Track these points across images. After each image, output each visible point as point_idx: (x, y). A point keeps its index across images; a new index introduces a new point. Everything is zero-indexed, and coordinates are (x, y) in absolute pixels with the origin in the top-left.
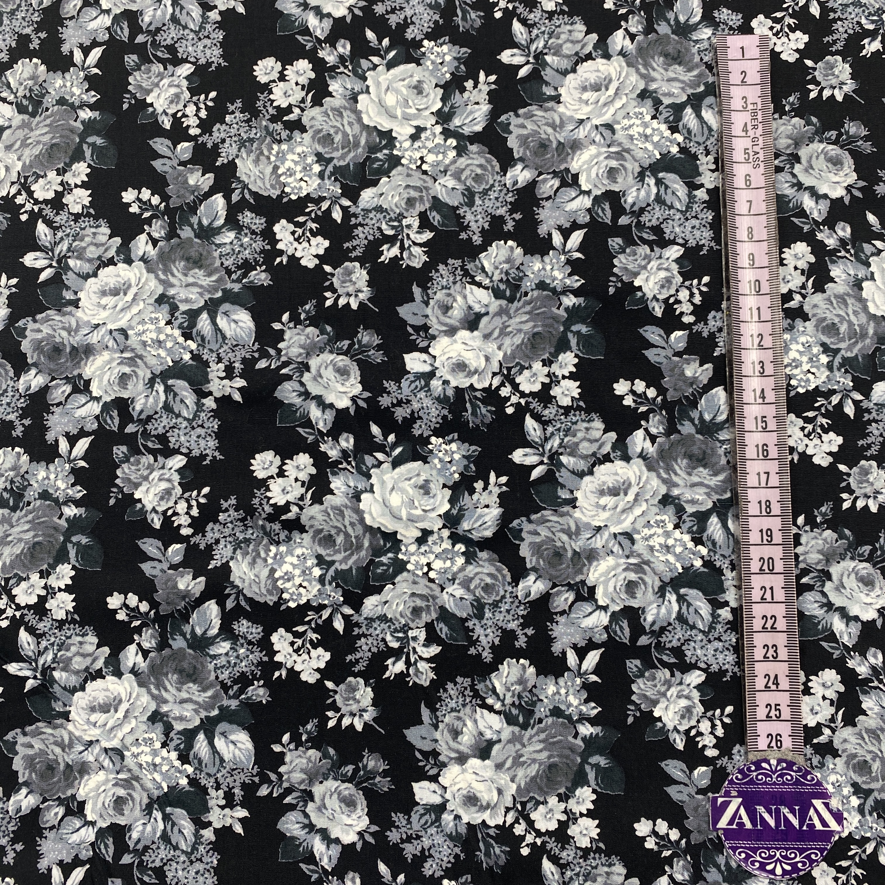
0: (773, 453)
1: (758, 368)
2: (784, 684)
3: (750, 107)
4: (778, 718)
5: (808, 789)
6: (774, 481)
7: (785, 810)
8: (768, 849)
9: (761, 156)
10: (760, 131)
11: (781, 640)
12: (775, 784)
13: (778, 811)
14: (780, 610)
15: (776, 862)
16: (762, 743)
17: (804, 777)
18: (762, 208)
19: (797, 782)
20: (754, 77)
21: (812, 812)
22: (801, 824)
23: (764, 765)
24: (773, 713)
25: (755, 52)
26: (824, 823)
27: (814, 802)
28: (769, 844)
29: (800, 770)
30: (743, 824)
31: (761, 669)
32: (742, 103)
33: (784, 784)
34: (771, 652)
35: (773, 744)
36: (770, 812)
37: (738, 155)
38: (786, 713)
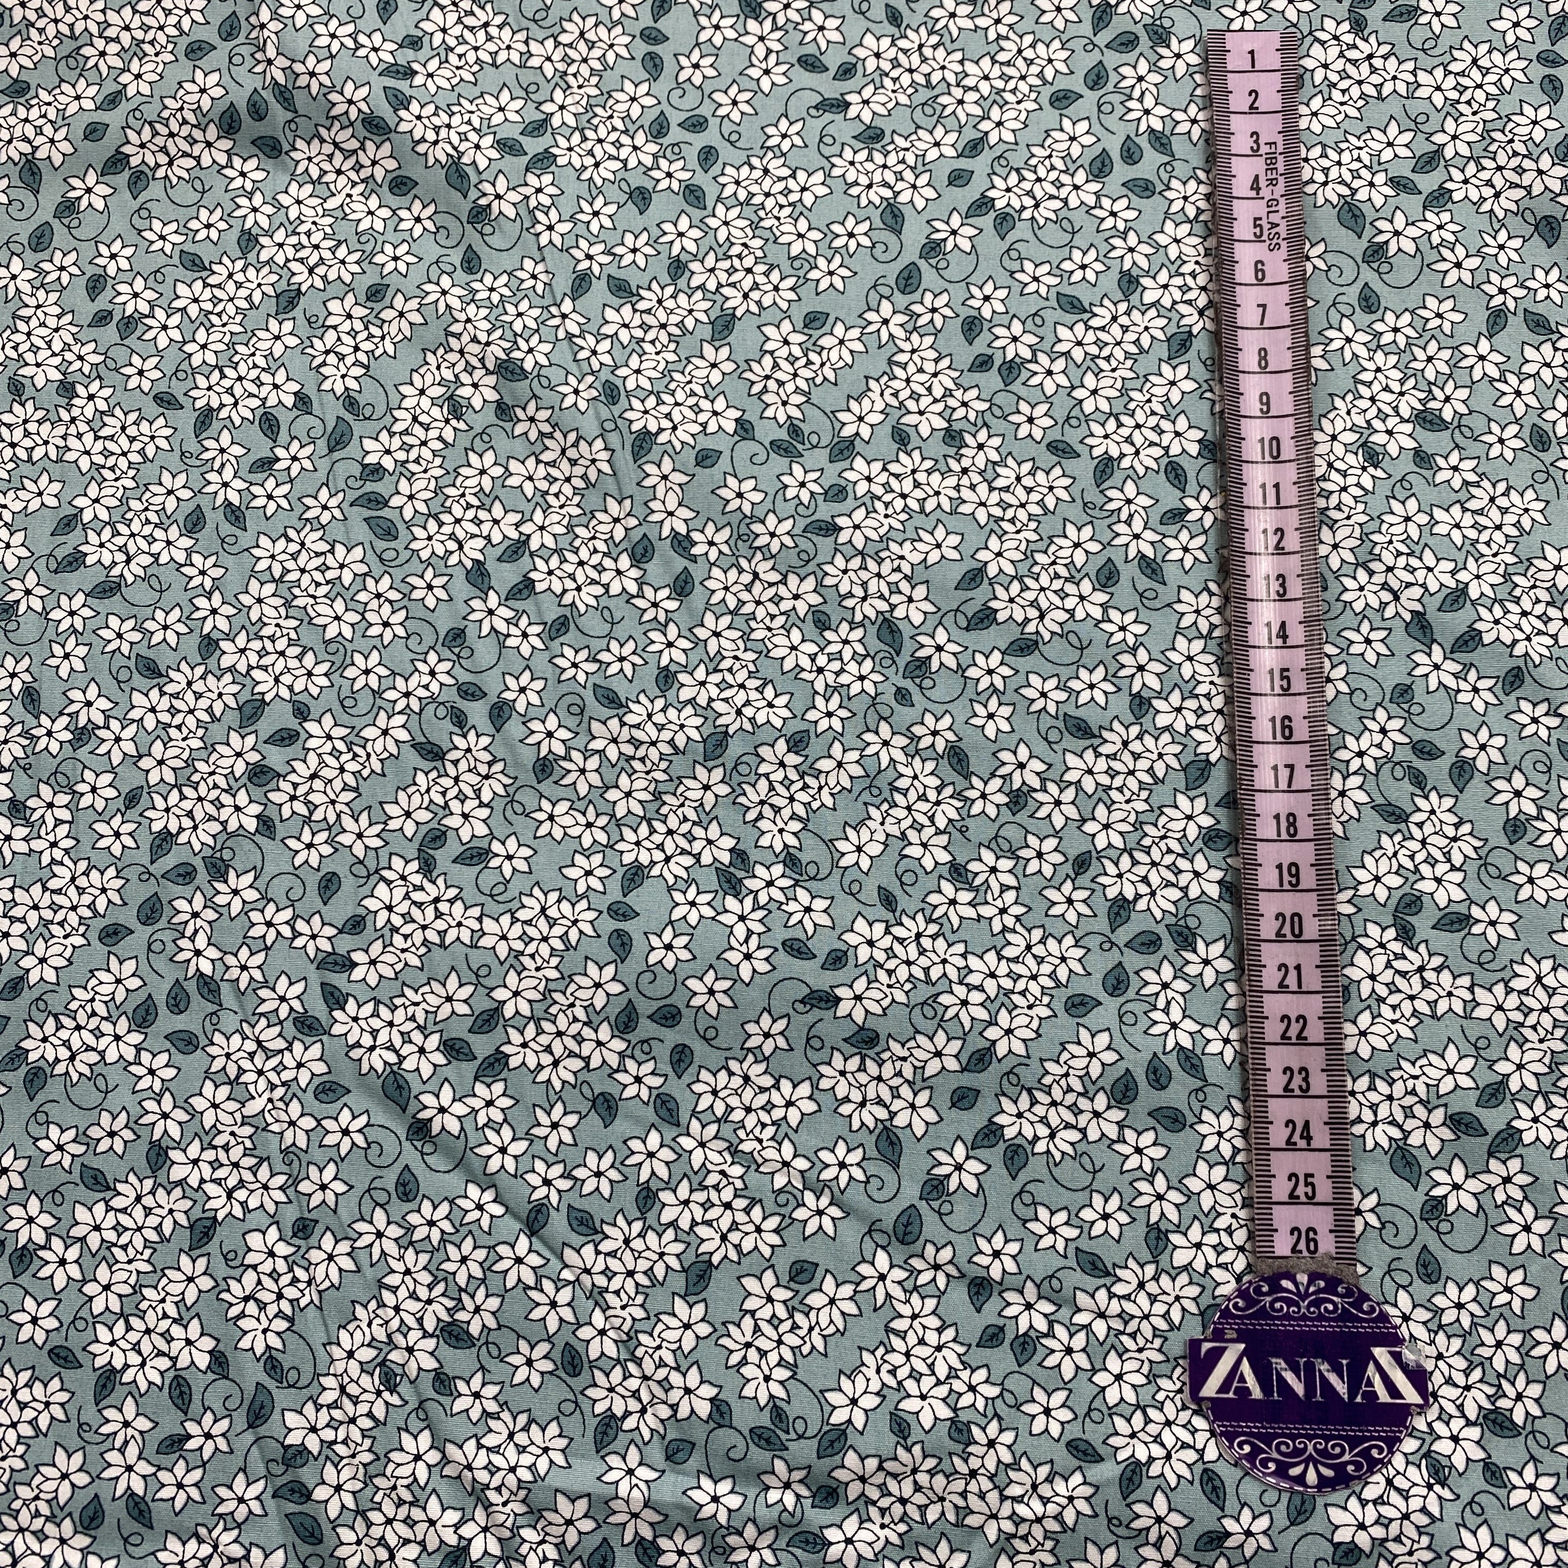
0: (1301, 731)
1: (1275, 586)
2: (1321, 1138)
3: (1264, 149)
4: (1311, 1199)
5: (1364, 1328)
6: (1303, 779)
7: (1324, 1367)
8: (1293, 1438)
9: (1282, 230)
10: (1280, 188)
11: (1315, 1059)
12: (1304, 1318)
13: (1310, 1369)
14: (1313, 1006)
15: (1307, 1462)
16: (1282, 1245)
17: (1357, 1305)
18: (1283, 315)
19: (1346, 1316)
20: (1271, 99)
21: (1371, 1369)
22: (1352, 1392)
23: (1286, 1283)
24: (1301, 1190)
25: (1275, 61)
26: (1393, 1391)
27: (1378, 1352)
28: (1294, 1429)
29: (1349, 1293)
30: (1247, 1391)
31: (1279, 1110)
32: (1251, 142)
33: (1321, 1317)
34: (1297, 1081)
35: (1302, 1246)
36: (1295, 1370)
37: (1243, 228)
38: (1325, 1191)
